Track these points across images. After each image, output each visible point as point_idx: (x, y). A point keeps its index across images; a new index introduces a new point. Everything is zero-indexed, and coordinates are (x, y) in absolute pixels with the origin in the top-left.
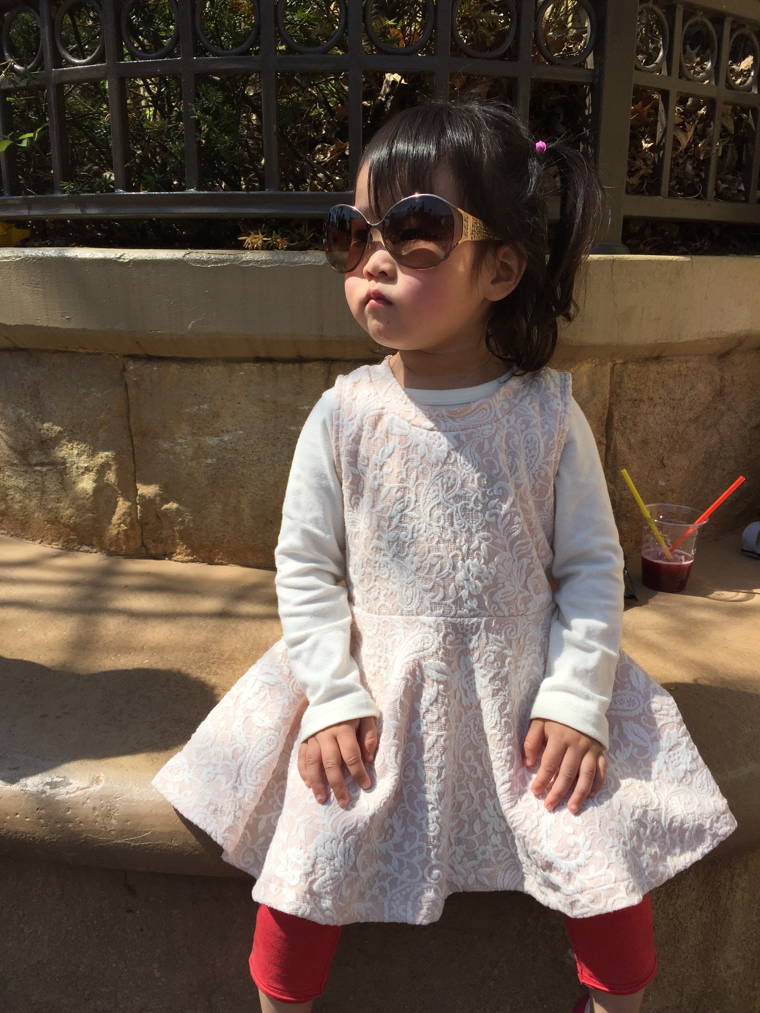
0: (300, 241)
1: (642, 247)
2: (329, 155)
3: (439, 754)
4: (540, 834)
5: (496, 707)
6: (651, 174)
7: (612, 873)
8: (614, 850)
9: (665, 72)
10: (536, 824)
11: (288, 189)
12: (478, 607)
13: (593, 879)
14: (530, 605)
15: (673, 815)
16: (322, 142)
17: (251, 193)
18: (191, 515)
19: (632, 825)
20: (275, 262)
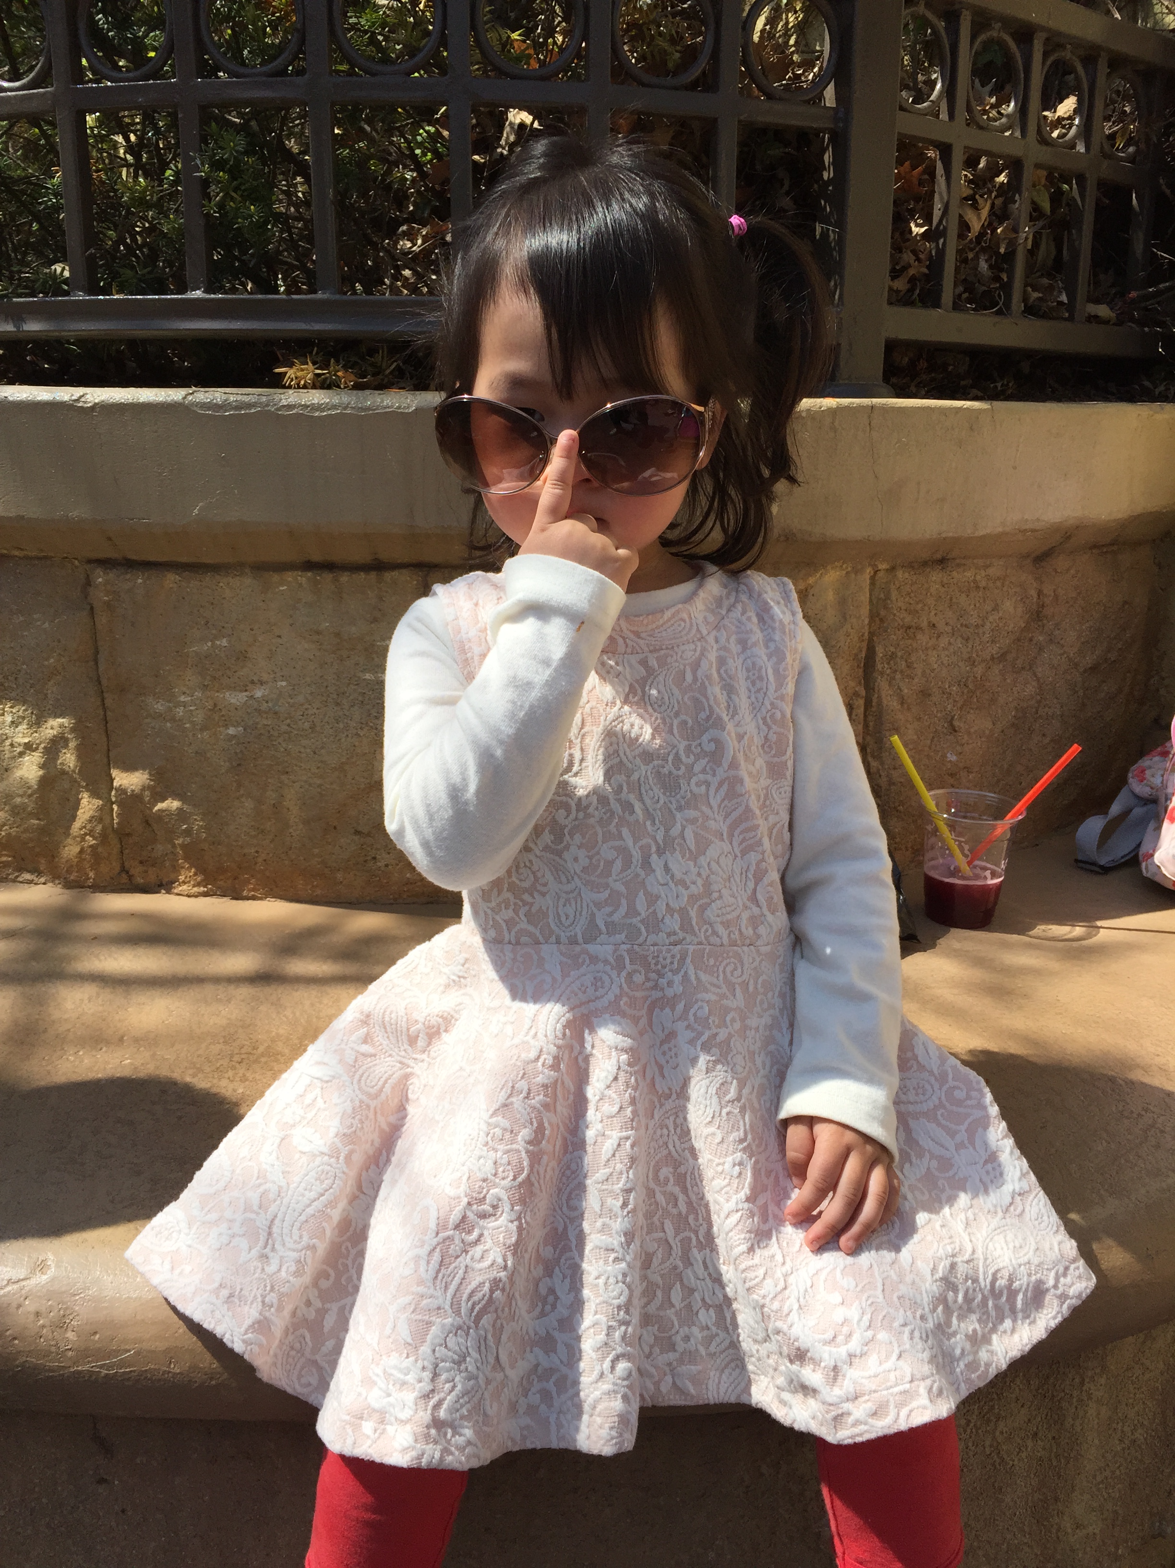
0: (374, 375)
1: (913, 389)
2: (419, 242)
3: (624, 1169)
4: (788, 1303)
5: (713, 1090)
6: (925, 275)
7: (906, 1368)
8: (907, 1330)
9: (944, 116)
10: (781, 1285)
11: (355, 292)
12: (682, 928)
13: (875, 1376)
14: (762, 930)
15: (996, 1267)
16: (406, 221)
17: (294, 297)
18: (202, 820)
19: (935, 1288)
20: (334, 407)
